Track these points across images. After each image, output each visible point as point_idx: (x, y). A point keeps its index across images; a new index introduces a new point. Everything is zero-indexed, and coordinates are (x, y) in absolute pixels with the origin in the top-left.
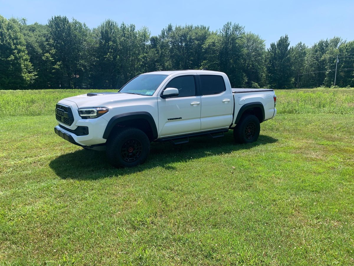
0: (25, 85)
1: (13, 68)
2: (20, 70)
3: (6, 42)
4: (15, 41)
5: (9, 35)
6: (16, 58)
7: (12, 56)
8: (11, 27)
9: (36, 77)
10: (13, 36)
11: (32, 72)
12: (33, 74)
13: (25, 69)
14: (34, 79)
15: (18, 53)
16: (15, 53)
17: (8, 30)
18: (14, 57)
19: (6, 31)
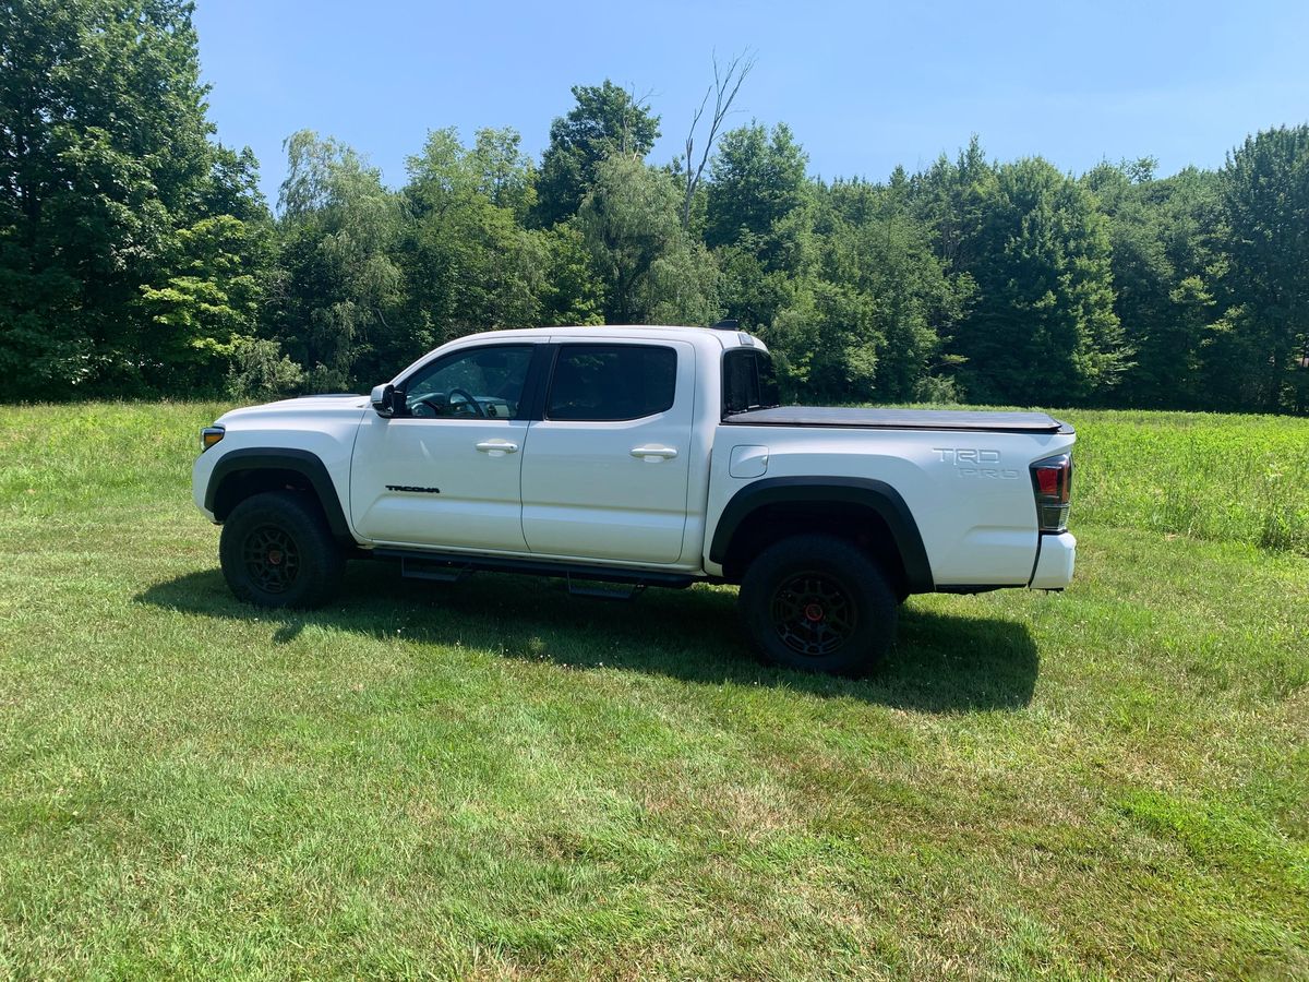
0: (1077, 394)
1: (1045, 334)
2: (1069, 340)
3: (1041, 248)
4: (1072, 244)
5: (1058, 224)
6: (1063, 301)
7: (1050, 293)
8: (1069, 198)
9: (1130, 364)
10: (1067, 229)
11: (1118, 346)
12: (1121, 356)
13: (1089, 336)
14: (1121, 373)
15: (1073, 283)
16: (1063, 283)
17: (1057, 208)
18: (1054, 297)
19: (1048, 212)
